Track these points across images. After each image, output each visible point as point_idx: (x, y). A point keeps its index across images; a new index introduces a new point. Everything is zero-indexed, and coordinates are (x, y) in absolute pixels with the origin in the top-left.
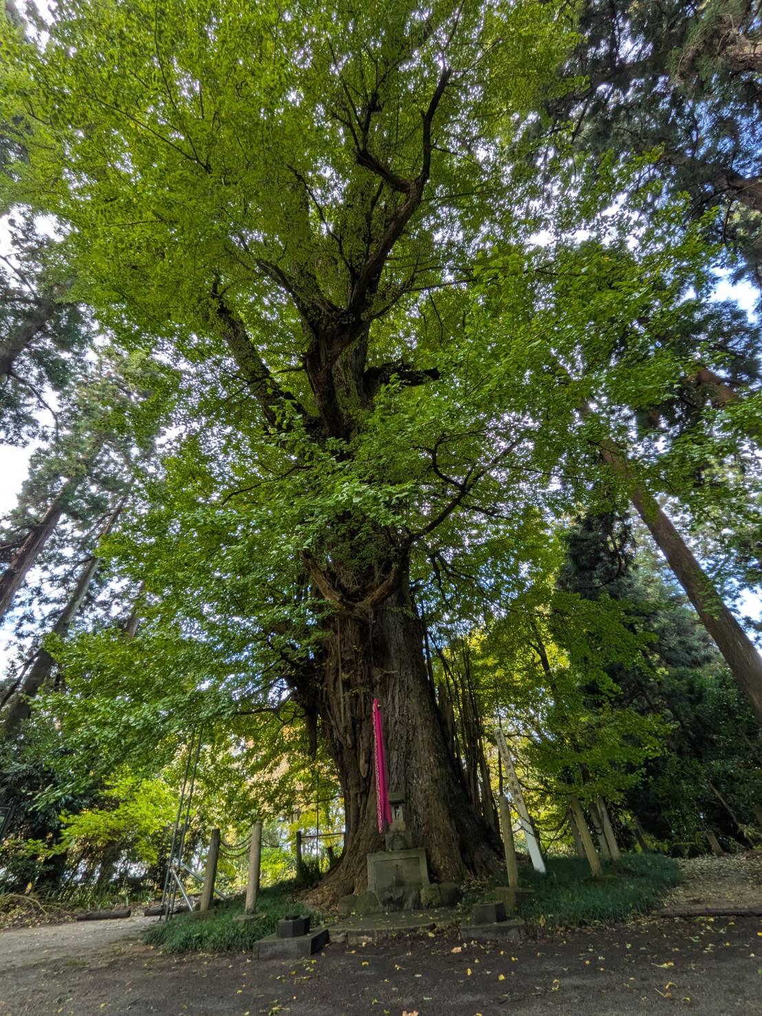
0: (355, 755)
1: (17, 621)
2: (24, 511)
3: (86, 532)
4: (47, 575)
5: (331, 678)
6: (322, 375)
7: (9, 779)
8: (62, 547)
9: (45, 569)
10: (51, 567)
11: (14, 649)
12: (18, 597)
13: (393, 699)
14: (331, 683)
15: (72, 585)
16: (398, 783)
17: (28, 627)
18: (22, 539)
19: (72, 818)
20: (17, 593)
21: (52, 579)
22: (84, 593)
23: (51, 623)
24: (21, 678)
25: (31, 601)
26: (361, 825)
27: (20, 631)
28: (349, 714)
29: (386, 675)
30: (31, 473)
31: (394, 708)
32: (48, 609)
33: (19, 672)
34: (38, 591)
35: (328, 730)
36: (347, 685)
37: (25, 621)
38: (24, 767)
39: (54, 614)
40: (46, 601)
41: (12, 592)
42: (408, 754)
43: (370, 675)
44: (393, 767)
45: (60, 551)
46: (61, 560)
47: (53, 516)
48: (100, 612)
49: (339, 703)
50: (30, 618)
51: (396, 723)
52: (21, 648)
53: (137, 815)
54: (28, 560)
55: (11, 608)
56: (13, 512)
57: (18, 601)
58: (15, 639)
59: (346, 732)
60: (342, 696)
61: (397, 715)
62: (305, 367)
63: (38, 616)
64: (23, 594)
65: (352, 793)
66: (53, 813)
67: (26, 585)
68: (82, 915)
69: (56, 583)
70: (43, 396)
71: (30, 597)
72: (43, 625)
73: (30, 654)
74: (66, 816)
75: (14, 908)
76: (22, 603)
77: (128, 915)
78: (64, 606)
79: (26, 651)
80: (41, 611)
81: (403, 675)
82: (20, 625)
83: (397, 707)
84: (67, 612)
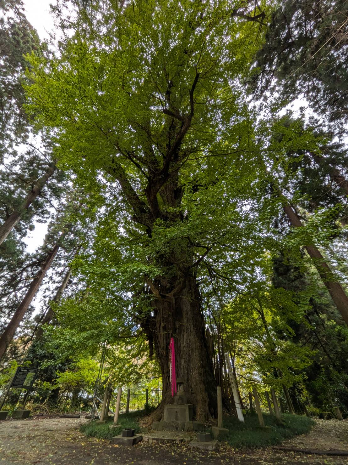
0: (167, 359)
1: (44, 291)
2: (46, 246)
3: (70, 254)
4: (54, 272)
5: (158, 325)
6: (152, 198)
7: (38, 356)
8: (60, 260)
9: (54, 269)
10: (56, 268)
11: (42, 302)
12: (44, 280)
13: (183, 336)
14: (158, 327)
15: (64, 276)
16: (184, 374)
17: (48, 293)
18: (45, 257)
19: (61, 374)
20: (44, 279)
21: (56, 273)
22: (68, 280)
23: (56, 291)
24: (45, 313)
25: (49, 282)
26: (168, 390)
27: (44, 294)
28: (165, 341)
29: (181, 325)
30: (49, 231)
31: (184, 340)
32: (55, 285)
33: (44, 311)
34: (51, 278)
35: (157, 347)
36: (165, 328)
37: (46, 291)
38: (43, 352)
39: (57, 288)
40: (54, 282)
41: (42, 279)
42: (189, 361)
43: (174, 325)
44: (182, 366)
45: (59, 262)
46: (60, 265)
47: (56, 248)
48: (74, 287)
49: (161, 336)
50: (48, 289)
51: (184, 347)
52: (45, 301)
53: (84, 375)
54: (47, 266)
55: (41, 285)
56: (42, 246)
57: (44, 282)
58: (43, 298)
59: (163, 349)
60: (163, 333)
61: (184, 343)
62: (145, 194)
63: (52, 289)
64: (46, 279)
65: (165, 376)
66: (54, 371)
67: (47, 276)
68: (63, 415)
69: (58, 275)
70: (52, 202)
71: (48, 280)
72: (53, 293)
73: (48, 304)
74: (59, 373)
75: (38, 410)
76: (46, 283)
77: (79, 417)
78: (61, 284)
79: (47, 302)
80: (53, 286)
81: (188, 325)
82: (45, 292)
83: (185, 339)
84: (61, 287)
